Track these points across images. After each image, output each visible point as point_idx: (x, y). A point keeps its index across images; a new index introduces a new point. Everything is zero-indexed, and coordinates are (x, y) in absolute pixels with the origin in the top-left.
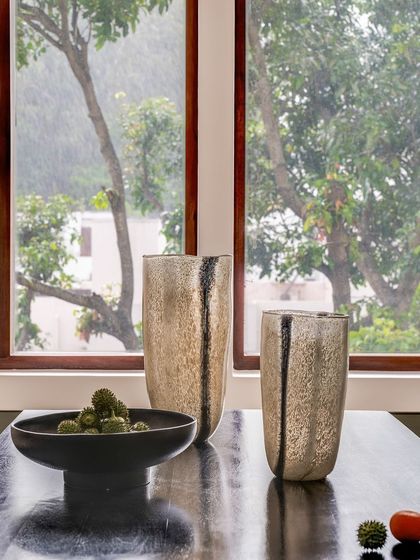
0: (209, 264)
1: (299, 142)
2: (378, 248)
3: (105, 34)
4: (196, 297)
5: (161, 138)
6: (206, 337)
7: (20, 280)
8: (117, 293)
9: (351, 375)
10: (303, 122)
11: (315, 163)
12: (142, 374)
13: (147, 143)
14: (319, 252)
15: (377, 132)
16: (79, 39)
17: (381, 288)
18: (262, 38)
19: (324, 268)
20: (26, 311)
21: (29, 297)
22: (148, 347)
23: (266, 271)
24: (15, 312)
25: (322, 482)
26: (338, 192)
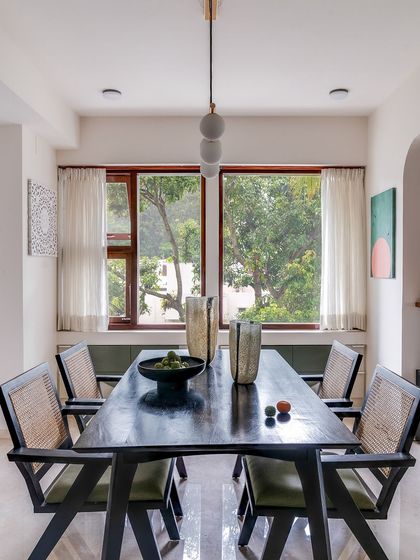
0: (210, 300)
1: (243, 239)
2: (272, 276)
3: (171, 199)
4: (205, 313)
5: (192, 236)
6: (209, 326)
7: (141, 289)
8: (176, 293)
9: (263, 331)
10: (245, 232)
11: (249, 246)
12: (185, 331)
13: (187, 238)
14: (250, 278)
15: (270, 235)
16: (162, 201)
17: (272, 291)
18: (229, 201)
19: (252, 285)
20: (143, 298)
21: (144, 294)
22: (187, 322)
23: (230, 284)
24: (139, 299)
25: (252, 384)
26: (257, 257)
